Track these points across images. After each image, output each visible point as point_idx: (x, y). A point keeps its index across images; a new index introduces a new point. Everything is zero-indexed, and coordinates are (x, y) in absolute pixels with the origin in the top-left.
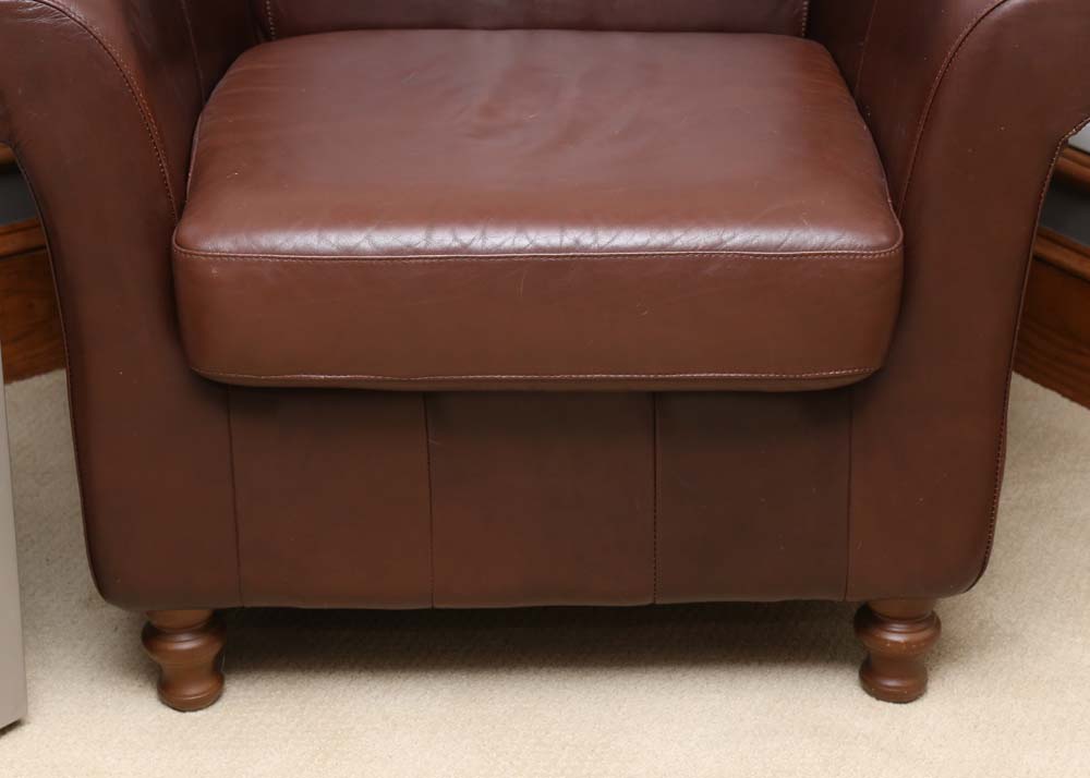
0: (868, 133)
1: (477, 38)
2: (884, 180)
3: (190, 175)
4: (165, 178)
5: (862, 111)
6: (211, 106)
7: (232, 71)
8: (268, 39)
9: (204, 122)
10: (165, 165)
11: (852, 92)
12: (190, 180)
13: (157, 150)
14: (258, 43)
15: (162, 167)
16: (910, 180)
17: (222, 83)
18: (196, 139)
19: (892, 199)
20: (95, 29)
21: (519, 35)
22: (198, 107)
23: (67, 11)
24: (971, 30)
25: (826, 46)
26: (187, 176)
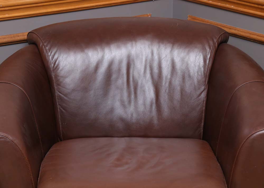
0: (220, 166)
1: (116, 139)
2: (225, 179)
3: (39, 178)
4: (32, 180)
5: (218, 160)
6: (45, 160)
7: (51, 150)
8: (61, 141)
9: (43, 163)
10: (32, 177)
11: (215, 154)
12: (39, 180)
13: (30, 173)
14: (58, 142)
15: (31, 177)
16: (231, 180)
17: (48, 153)
18: (41, 169)
19: (227, 185)
20: (15, 142)
21: (127, 139)
22: (42, 160)
23: (8, 137)
24: (246, 141)
25: (208, 142)
26: (38, 179)
